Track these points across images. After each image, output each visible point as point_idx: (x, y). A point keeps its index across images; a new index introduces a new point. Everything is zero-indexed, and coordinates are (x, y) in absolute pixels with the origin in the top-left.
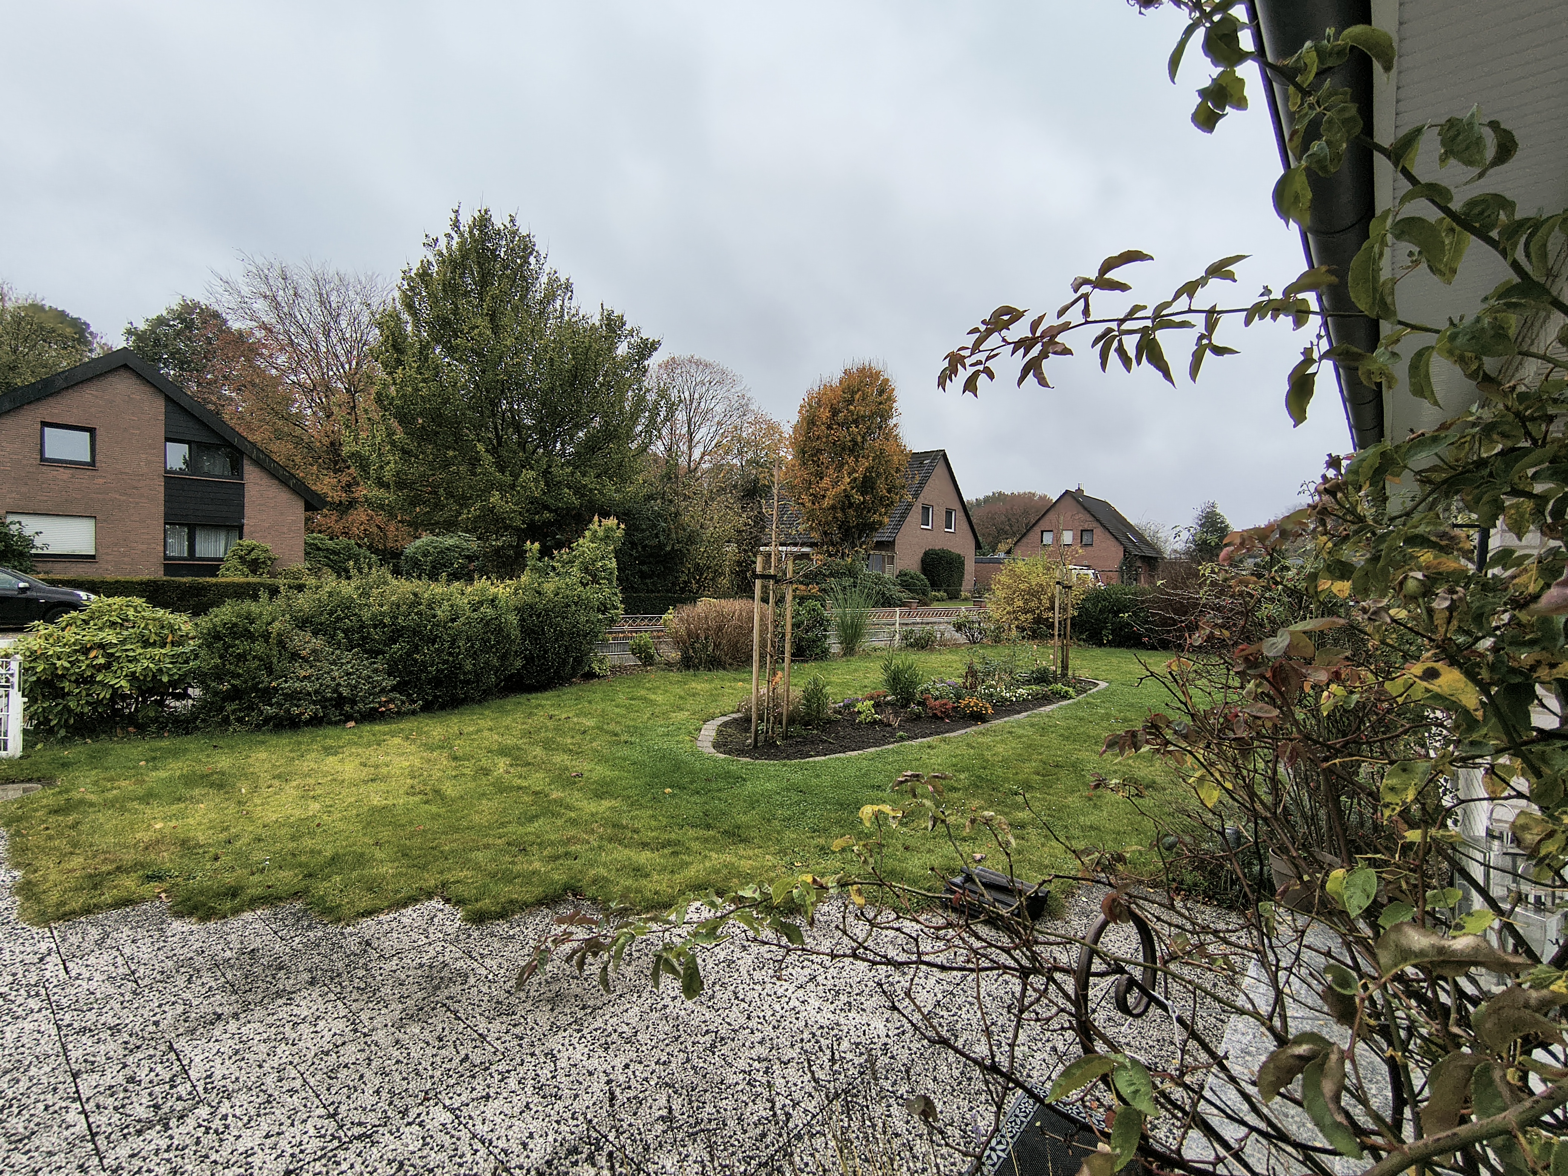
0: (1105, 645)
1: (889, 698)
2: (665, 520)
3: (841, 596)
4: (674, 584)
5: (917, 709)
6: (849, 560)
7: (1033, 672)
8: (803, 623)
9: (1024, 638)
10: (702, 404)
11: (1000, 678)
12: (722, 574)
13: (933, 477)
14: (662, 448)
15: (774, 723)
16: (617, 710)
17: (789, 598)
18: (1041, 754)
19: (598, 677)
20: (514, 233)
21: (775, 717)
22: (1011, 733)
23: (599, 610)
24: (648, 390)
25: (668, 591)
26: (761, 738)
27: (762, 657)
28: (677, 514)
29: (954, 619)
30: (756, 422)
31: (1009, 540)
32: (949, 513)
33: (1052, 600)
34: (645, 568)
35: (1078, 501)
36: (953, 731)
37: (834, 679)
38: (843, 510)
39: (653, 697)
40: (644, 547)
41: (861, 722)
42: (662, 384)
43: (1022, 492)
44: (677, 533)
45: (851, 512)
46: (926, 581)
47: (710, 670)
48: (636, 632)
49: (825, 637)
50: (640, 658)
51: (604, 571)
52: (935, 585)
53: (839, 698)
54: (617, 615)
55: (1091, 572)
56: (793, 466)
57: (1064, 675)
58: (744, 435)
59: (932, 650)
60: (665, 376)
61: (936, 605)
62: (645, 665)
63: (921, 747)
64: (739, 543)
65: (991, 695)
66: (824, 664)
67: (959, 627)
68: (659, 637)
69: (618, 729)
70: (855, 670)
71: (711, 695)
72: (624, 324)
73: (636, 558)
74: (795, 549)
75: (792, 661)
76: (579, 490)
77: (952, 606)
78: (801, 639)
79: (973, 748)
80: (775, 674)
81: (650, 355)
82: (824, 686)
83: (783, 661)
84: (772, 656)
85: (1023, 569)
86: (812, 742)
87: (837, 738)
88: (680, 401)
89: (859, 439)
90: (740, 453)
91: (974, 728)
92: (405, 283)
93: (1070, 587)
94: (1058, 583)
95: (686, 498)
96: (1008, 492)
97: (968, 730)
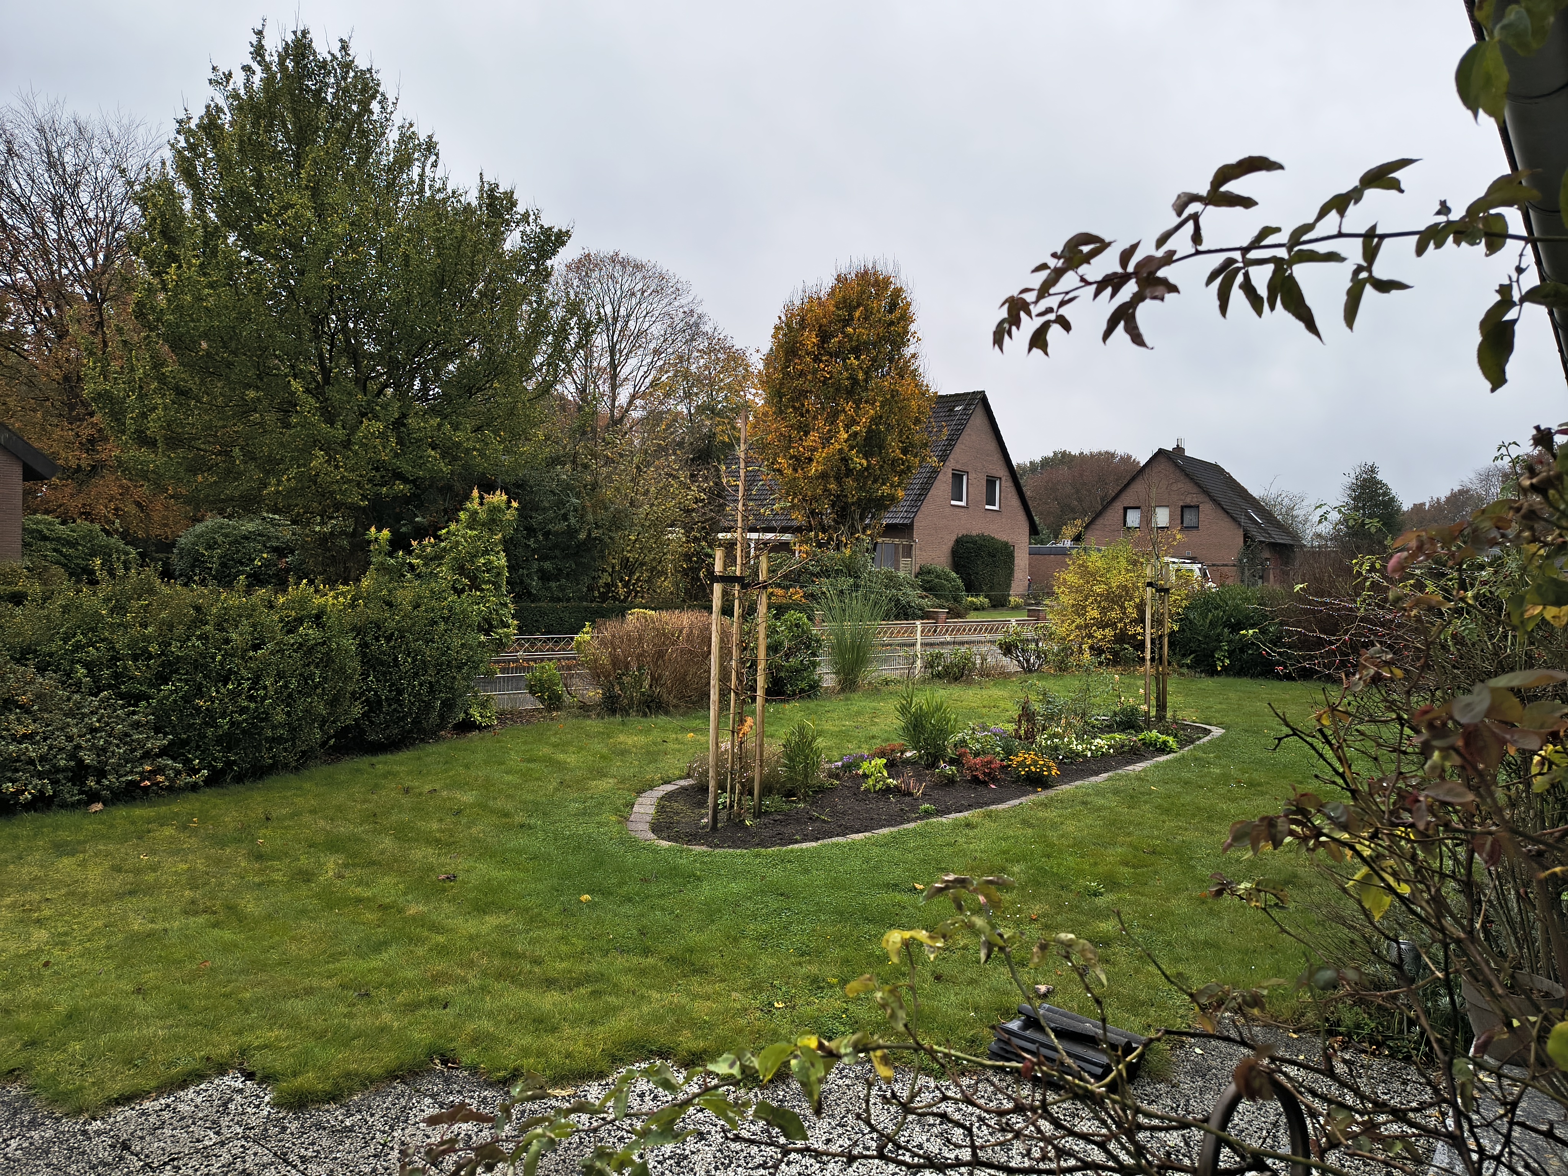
0: (1218, 674)
1: (908, 754)
2: (578, 496)
3: (836, 604)
4: (590, 589)
5: (950, 770)
6: (848, 552)
7: (1115, 714)
8: (781, 644)
9: (1101, 663)
10: (632, 324)
11: (1069, 724)
12: (663, 573)
13: (967, 431)
14: (572, 388)
15: (741, 793)
16: (508, 778)
17: (762, 609)
18: (1129, 834)
19: (479, 728)
20: (347, 66)
21: (743, 785)
22: (1085, 803)
23: (480, 629)
24: (553, 304)
25: (581, 599)
26: (723, 815)
27: (724, 694)
28: (595, 486)
29: (999, 637)
30: (710, 350)
31: (1078, 522)
32: (991, 482)
33: (1141, 608)
34: (547, 565)
35: (1176, 465)
36: (1002, 801)
37: (828, 726)
38: (838, 479)
39: (561, 757)
40: (547, 534)
41: (867, 790)
42: (572, 296)
43: (1095, 450)
44: (594, 513)
45: (850, 482)
46: (959, 582)
47: (645, 715)
48: (535, 660)
49: (815, 665)
50: (541, 699)
51: (488, 571)
52: (971, 588)
53: (835, 754)
54: (507, 636)
55: (1196, 567)
56: (765, 414)
57: (1161, 717)
58: (693, 368)
59: (970, 682)
60: (576, 283)
61: (973, 617)
62: (549, 709)
63: (956, 826)
64: (688, 529)
65: (1056, 748)
66: (812, 705)
67: (1007, 649)
68: (569, 668)
69: (509, 806)
70: (859, 713)
71: (648, 753)
72: (514, 204)
73: (534, 551)
74: (769, 536)
75: (767, 701)
76: (449, 452)
77: (997, 616)
78: (779, 668)
79: (1031, 826)
80: (742, 722)
81: (554, 252)
82: (814, 739)
83: (754, 699)
84: (736, 694)
85: (1099, 564)
86: (798, 821)
87: (833, 814)
88: (600, 320)
89: (861, 376)
90: (688, 395)
91: (1032, 797)
92: (181, 138)
93: (1167, 591)
94: (1150, 584)
95: (608, 461)
96: (1075, 452)
97: (1023, 799)
